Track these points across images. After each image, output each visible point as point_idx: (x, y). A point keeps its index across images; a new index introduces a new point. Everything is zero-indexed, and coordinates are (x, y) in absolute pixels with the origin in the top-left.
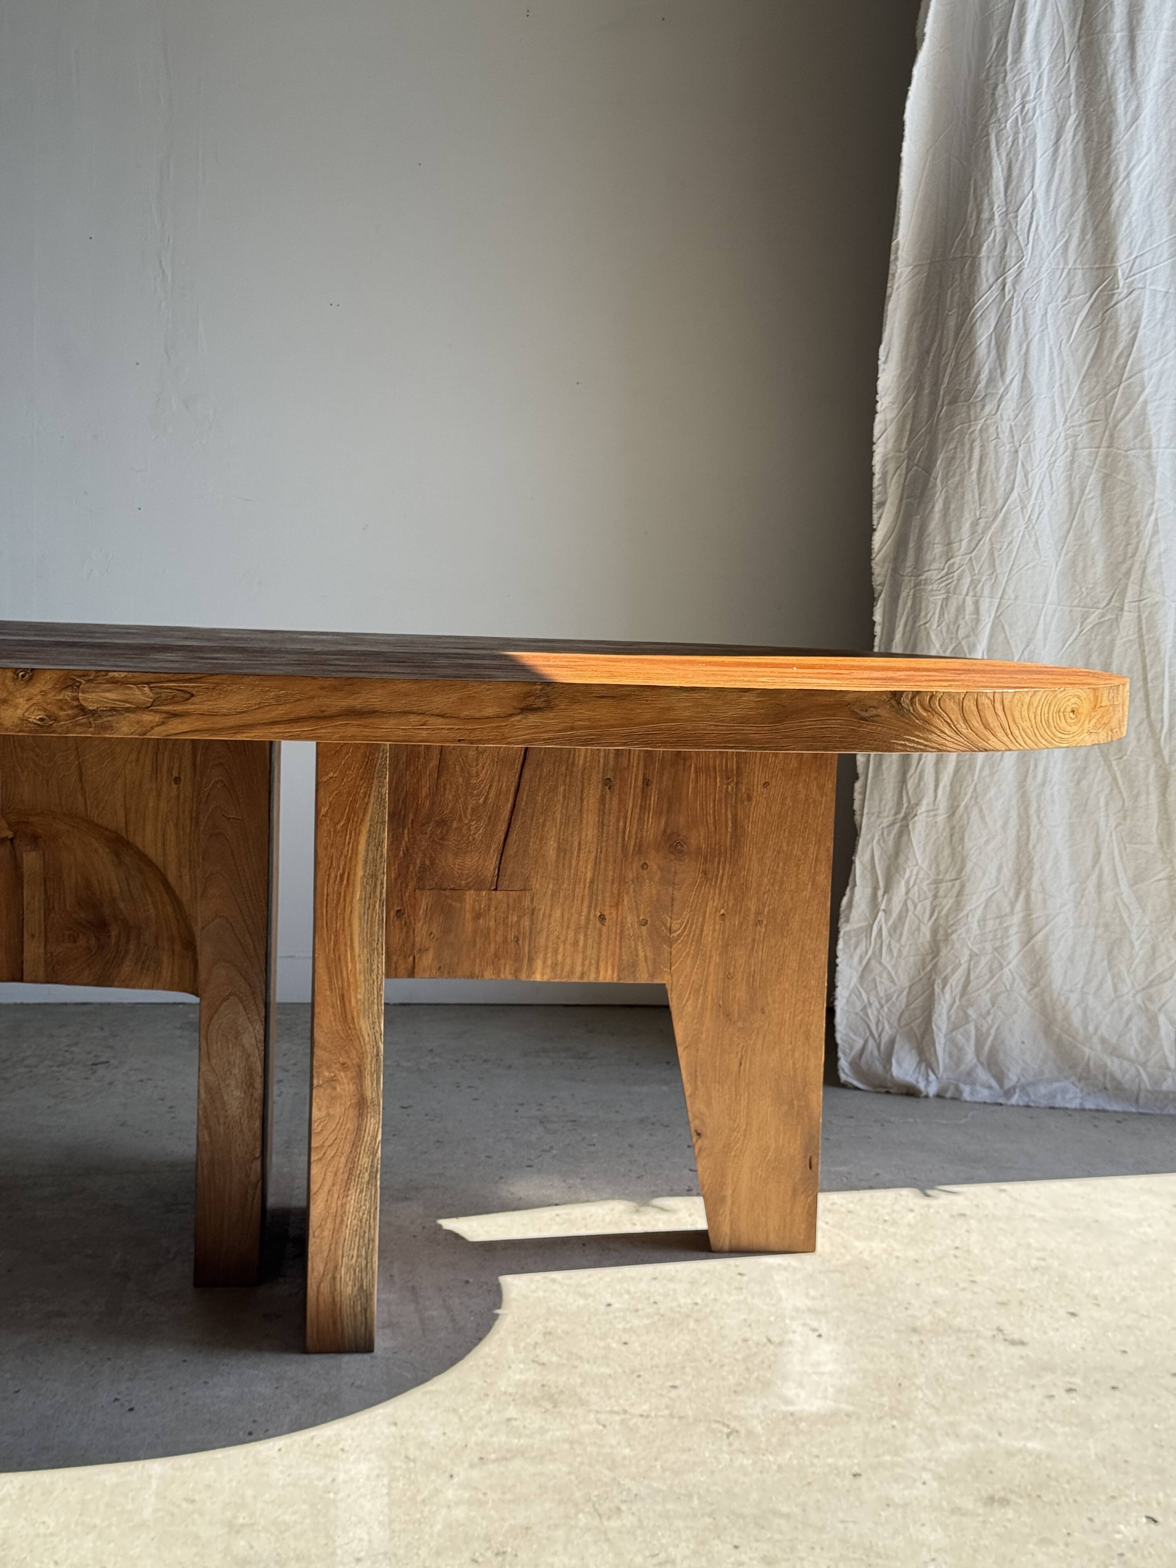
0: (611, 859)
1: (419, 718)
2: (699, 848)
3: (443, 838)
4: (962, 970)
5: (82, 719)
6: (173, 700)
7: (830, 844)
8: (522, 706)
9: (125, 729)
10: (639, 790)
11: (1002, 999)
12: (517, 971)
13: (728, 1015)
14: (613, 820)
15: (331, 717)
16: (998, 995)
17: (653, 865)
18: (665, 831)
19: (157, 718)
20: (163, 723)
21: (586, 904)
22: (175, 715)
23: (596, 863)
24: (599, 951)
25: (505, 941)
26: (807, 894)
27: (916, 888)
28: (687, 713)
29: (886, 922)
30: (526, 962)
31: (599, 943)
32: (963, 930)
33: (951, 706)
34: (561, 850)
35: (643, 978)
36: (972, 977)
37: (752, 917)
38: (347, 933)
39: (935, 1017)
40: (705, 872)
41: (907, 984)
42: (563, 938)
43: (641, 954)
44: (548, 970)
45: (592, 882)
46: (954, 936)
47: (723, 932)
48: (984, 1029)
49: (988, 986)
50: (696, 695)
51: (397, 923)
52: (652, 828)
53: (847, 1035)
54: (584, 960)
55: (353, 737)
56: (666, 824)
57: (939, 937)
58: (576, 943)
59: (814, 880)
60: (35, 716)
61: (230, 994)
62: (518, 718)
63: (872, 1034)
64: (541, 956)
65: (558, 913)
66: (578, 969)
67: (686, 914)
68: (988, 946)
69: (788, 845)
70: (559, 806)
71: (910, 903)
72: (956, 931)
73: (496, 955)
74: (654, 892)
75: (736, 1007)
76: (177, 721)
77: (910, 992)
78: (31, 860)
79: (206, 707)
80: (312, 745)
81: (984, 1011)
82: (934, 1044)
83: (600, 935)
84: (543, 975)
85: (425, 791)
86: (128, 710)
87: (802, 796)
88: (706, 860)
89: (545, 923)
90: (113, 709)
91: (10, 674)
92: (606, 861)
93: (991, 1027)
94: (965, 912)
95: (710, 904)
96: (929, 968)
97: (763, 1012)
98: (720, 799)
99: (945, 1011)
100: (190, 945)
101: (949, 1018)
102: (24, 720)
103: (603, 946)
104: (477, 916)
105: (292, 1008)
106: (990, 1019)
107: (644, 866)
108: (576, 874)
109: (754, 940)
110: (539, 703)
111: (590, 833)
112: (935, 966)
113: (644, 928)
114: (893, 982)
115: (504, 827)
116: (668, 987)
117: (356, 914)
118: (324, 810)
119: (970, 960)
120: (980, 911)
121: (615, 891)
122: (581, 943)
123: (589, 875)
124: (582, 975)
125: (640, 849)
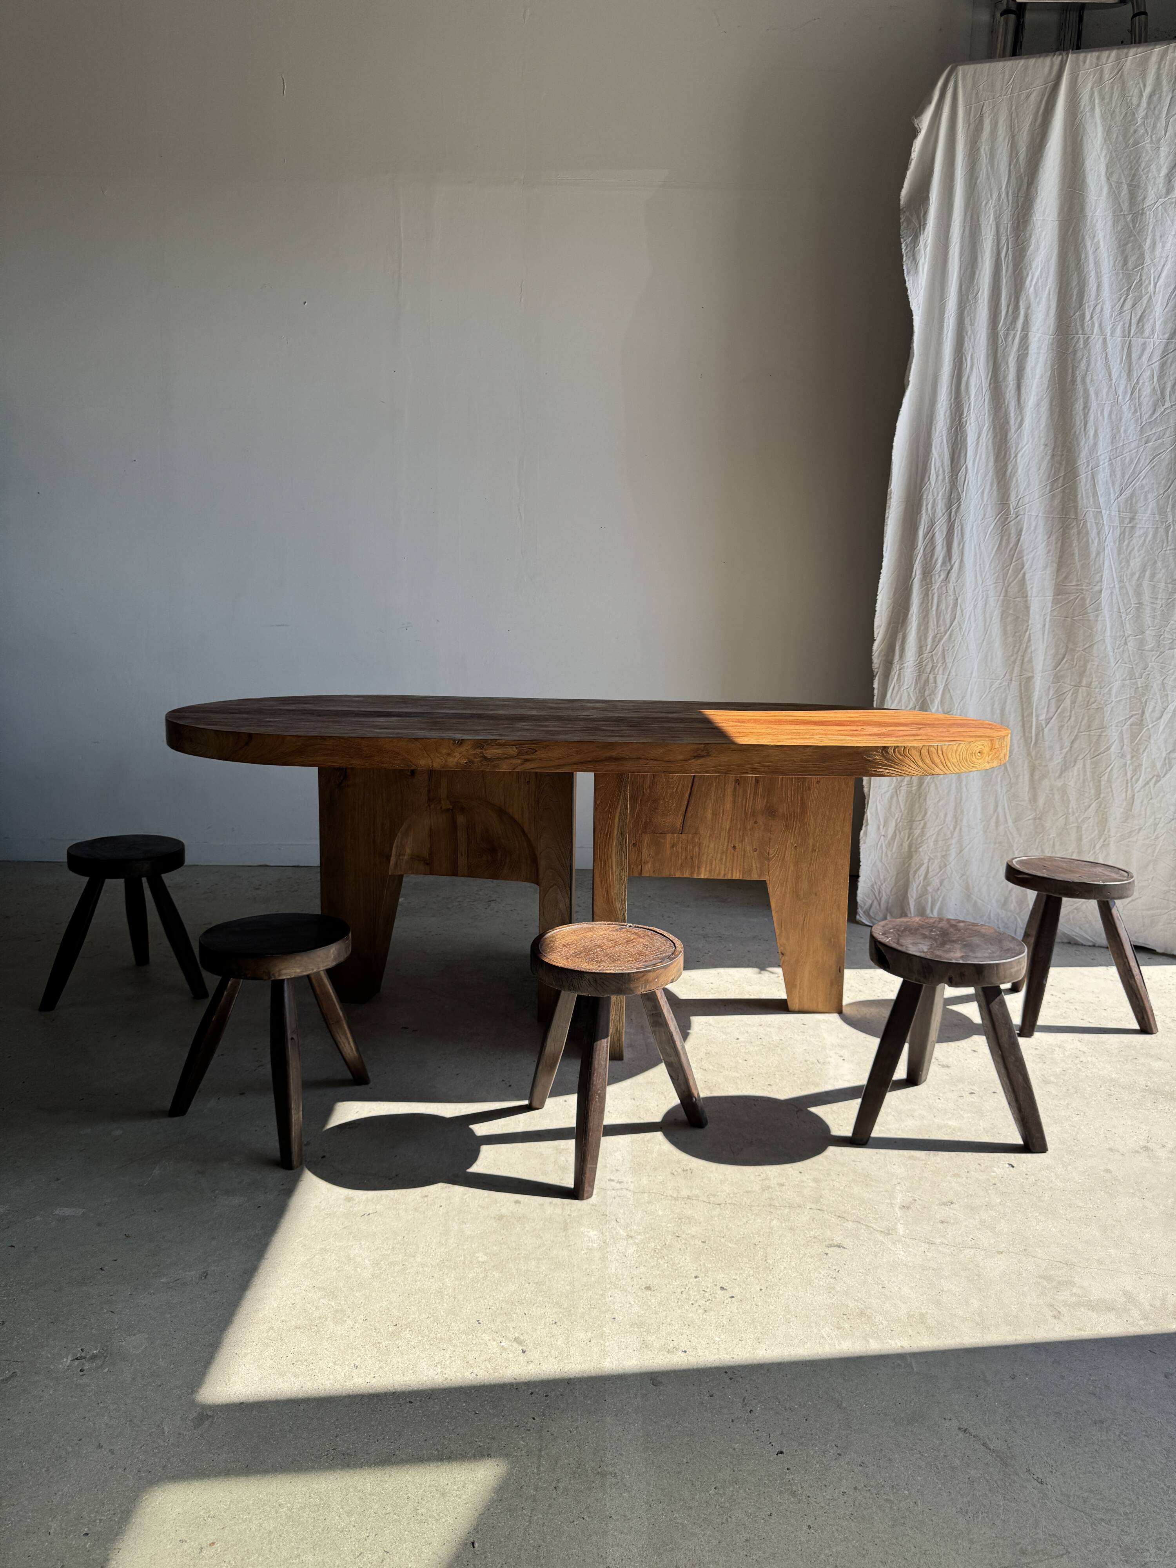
0: (739, 819)
1: (645, 761)
2: (784, 814)
3: (655, 809)
4: (925, 866)
5: (484, 763)
6: (527, 753)
7: (851, 812)
8: (695, 754)
9: (504, 767)
10: (753, 785)
11: (946, 883)
12: (692, 873)
13: (798, 896)
14: (740, 800)
15: (602, 761)
16: (944, 880)
17: (760, 822)
18: (766, 806)
19: (519, 762)
20: (522, 764)
21: (726, 840)
22: (528, 760)
23: (732, 820)
24: (733, 863)
25: (686, 858)
26: (838, 837)
27: (901, 823)
28: (777, 758)
29: (885, 841)
30: (696, 869)
31: (733, 860)
32: (926, 845)
33: (915, 753)
34: (715, 814)
35: (755, 877)
36: (930, 870)
37: (810, 848)
38: (610, 861)
39: (910, 890)
40: (786, 826)
41: (895, 873)
42: (714, 857)
43: (754, 865)
44: (707, 873)
45: (729, 830)
46: (921, 849)
47: (796, 855)
48: (936, 898)
49: (939, 875)
50: (783, 749)
51: (633, 849)
52: (760, 803)
53: (863, 898)
54: (725, 868)
55: (612, 771)
56: (767, 802)
57: (913, 849)
58: (721, 859)
59: (843, 830)
60: (463, 761)
61: (554, 885)
62: (693, 760)
63: (876, 898)
64: (704, 866)
65: (712, 845)
66: (723, 872)
67: (777, 846)
68: (939, 854)
69: (829, 811)
70: (713, 793)
71: (897, 831)
72: (921, 846)
73: (682, 865)
74: (761, 835)
75: (802, 892)
76: (528, 763)
77: (897, 877)
78: (461, 819)
79: (541, 756)
80: (592, 774)
81: (936, 888)
82: (909, 904)
83: (733, 856)
84: (705, 875)
85: (647, 785)
86: (506, 758)
87: (837, 788)
88: (787, 819)
89: (706, 850)
90: (499, 758)
91: (452, 742)
92: (737, 820)
93: (939, 897)
94: (926, 837)
95: (789, 841)
96: (907, 865)
97: (816, 895)
98: (794, 790)
99: (915, 888)
100: (535, 861)
101: (917, 891)
102: (458, 763)
103: (735, 861)
104: (673, 846)
105: (581, 871)
106: (939, 893)
107: (756, 822)
108: (721, 826)
109: (811, 859)
110: (704, 753)
111: (728, 806)
112: (910, 864)
113: (755, 853)
114: (888, 871)
115: (686, 803)
116: (768, 882)
117: (614, 852)
118: (598, 803)
119: (929, 862)
120: (934, 836)
121: (741, 834)
122: (724, 860)
123: (728, 827)
124: (725, 875)
125: (753, 814)
